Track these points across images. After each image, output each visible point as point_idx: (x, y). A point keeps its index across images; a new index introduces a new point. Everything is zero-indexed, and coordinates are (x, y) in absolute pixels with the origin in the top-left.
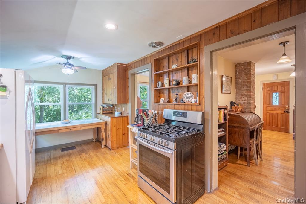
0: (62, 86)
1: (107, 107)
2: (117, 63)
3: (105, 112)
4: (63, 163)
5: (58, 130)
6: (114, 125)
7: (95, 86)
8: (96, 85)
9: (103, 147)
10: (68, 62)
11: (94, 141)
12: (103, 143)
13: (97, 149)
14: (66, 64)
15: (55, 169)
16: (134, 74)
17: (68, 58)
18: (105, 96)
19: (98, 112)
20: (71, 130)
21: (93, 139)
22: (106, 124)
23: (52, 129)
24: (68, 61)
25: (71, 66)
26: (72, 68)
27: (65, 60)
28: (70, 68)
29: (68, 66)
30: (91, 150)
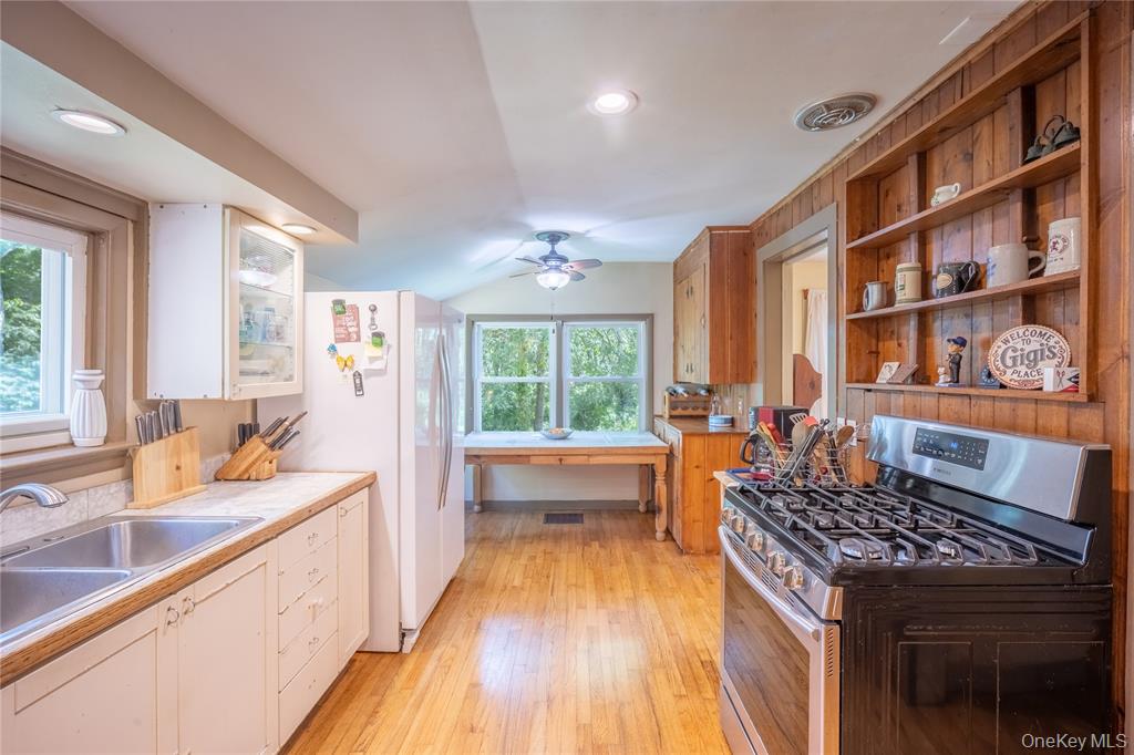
0: (552, 326)
1: (686, 395)
2: (710, 229)
3: (679, 412)
4: (535, 557)
5: (529, 456)
6: (695, 465)
7: (649, 318)
8: (652, 315)
9: (660, 535)
10: (553, 252)
11: (642, 508)
12: (661, 523)
13: (641, 539)
14: (545, 259)
15: (510, 568)
16: (777, 263)
17: (554, 237)
18: (680, 352)
19: (658, 411)
20: (561, 460)
21: (637, 503)
22: (670, 456)
23: (513, 453)
24: (553, 248)
25: (558, 263)
26: (564, 266)
27: (544, 247)
28: (557, 268)
29: (553, 263)
30: (621, 538)
